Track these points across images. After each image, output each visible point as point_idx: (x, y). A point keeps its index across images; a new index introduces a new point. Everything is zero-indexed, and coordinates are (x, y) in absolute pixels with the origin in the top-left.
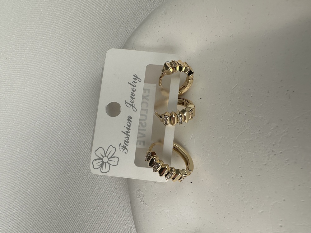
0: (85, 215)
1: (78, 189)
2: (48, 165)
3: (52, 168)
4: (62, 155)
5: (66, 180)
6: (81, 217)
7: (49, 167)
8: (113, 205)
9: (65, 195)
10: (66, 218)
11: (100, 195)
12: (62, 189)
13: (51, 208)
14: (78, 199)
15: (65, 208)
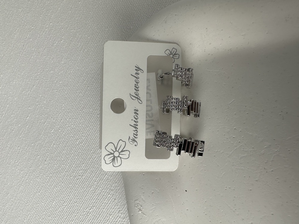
0: (81, 214)
1: (73, 188)
2: (41, 162)
3: (45, 166)
4: (55, 154)
5: (60, 179)
6: (77, 216)
7: (42, 165)
8: (109, 206)
9: (59, 193)
10: (61, 215)
11: (95, 196)
12: (57, 187)
13: (46, 205)
14: (73, 198)
15: (60, 207)
